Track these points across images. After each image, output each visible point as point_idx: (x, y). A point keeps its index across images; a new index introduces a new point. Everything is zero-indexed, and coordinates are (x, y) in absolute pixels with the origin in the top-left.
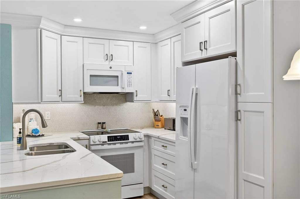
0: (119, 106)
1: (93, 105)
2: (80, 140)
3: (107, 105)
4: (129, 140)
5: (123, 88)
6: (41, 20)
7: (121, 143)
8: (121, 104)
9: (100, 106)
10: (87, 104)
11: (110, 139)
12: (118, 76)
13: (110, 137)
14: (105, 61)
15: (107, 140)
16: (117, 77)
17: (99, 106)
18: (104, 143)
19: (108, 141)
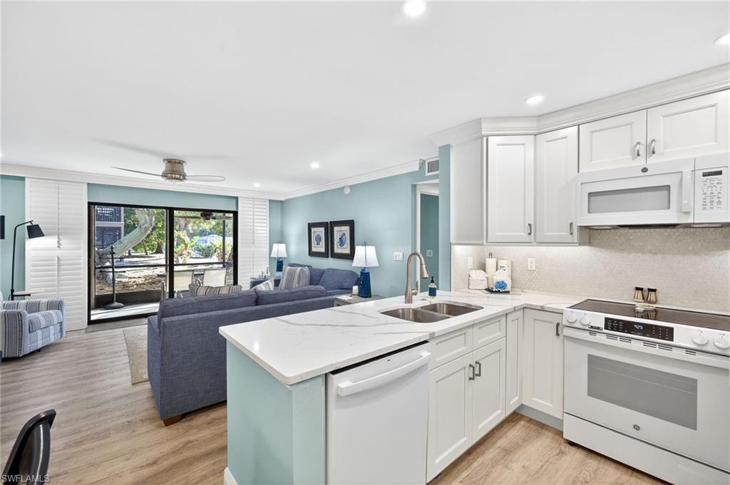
0: (707, 257)
1: (622, 250)
2: (544, 311)
3: (664, 254)
4: (672, 340)
5: (685, 213)
6: (480, 123)
7: (646, 343)
8: (712, 252)
9: (643, 253)
10: (608, 248)
11: (612, 325)
12: (669, 186)
13: (613, 320)
14: (633, 159)
15: (602, 325)
16: (668, 188)
17: (640, 254)
18: (593, 330)
19: (606, 328)
